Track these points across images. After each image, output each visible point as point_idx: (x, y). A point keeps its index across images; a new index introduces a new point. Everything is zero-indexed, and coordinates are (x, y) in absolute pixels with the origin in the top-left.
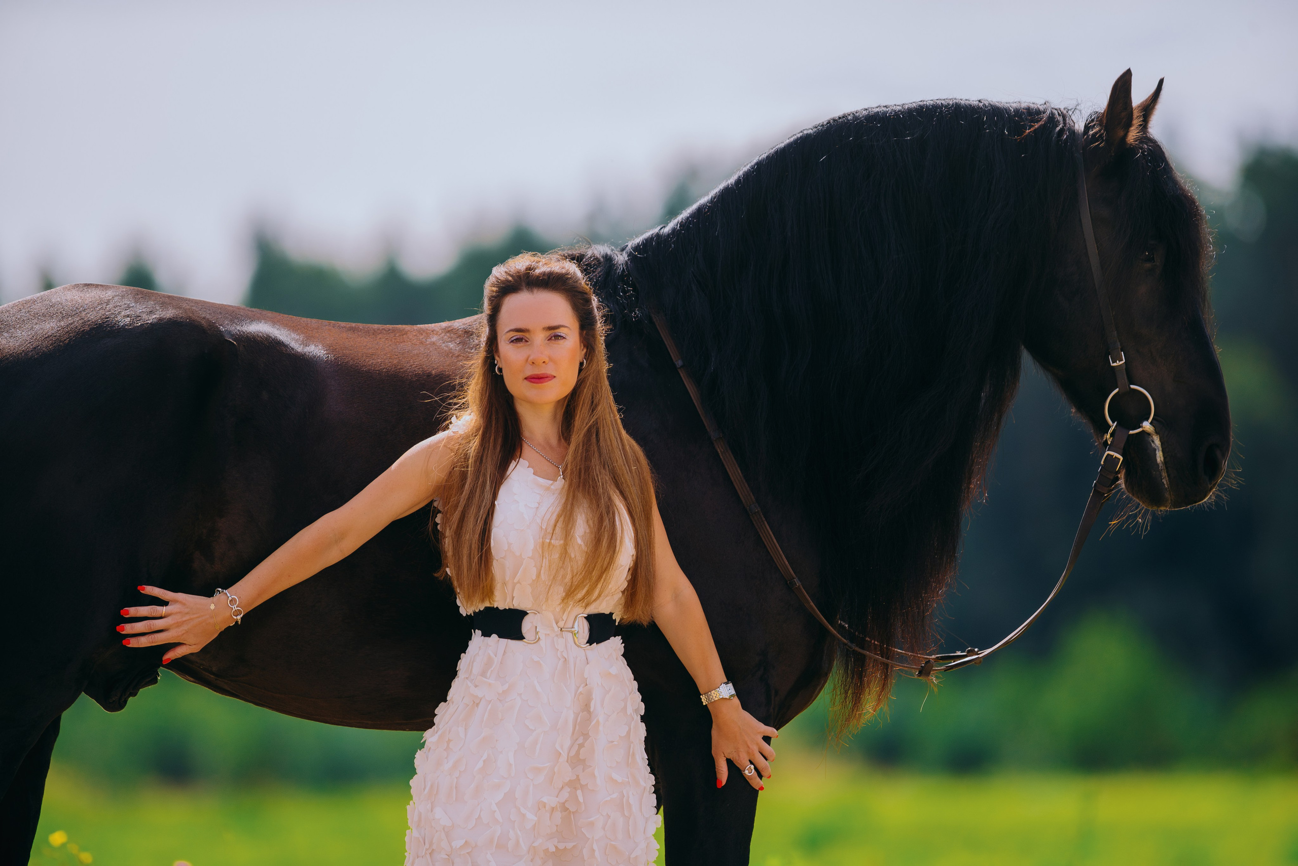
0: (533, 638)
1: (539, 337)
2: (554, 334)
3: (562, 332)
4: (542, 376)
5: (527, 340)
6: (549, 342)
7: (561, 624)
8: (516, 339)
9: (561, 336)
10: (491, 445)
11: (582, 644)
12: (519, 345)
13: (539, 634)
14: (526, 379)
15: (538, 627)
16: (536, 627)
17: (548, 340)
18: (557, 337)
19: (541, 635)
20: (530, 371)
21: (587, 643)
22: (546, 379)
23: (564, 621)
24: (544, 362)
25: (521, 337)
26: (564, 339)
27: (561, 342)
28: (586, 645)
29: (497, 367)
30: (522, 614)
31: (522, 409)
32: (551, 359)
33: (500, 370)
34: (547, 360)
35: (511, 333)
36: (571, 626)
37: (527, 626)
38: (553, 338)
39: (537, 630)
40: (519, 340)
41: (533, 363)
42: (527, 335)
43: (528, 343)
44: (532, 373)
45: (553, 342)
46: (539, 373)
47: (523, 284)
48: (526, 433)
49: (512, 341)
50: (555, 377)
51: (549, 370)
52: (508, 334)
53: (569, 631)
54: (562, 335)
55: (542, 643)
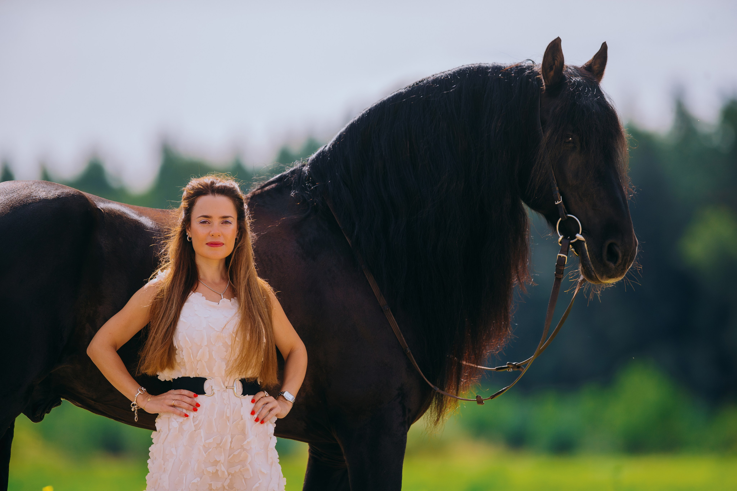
0: (210, 393)
1: (216, 221)
2: (225, 220)
3: (229, 220)
4: (217, 243)
5: (210, 222)
6: (222, 224)
7: (226, 384)
8: (203, 222)
9: (228, 222)
10: (178, 282)
11: (239, 395)
12: (205, 225)
13: (214, 390)
14: (207, 244)
15: (213, 386)
16: (212, 386)
17: (222, 223)
18: (227, 222)
19: (215, 391)
20: (210, 240)
21: (242, 395)
22: (220, 245)
23: (228, 382)
24: (219, 236)
25: (206, 220)
26: (230, 224)
27: (228, 225)
28: (241, 396)
29: (188, 237)
30: (203, 380)
31: (200, 261)
32: (222, 234)
33: (190, 239)
34: (220, 235)
35: (202, 218)
36: (232, 385)
37: (207, 386)
38: (224, 223)
39: (213, 388)
40: (204, 222)
41: (213, 235)
42: (210, 220)
43: (210, 224)
44: (211, 241)
45: (224, 225)
46: (215, 241)
47: (210, 191)
48: (201, 276)
49: (201, 223)
50: (224, 244)
51: (221, 240)
52: (199, 218)
53: (231, 388)
54: (230, 221)
55: (215, 395)
